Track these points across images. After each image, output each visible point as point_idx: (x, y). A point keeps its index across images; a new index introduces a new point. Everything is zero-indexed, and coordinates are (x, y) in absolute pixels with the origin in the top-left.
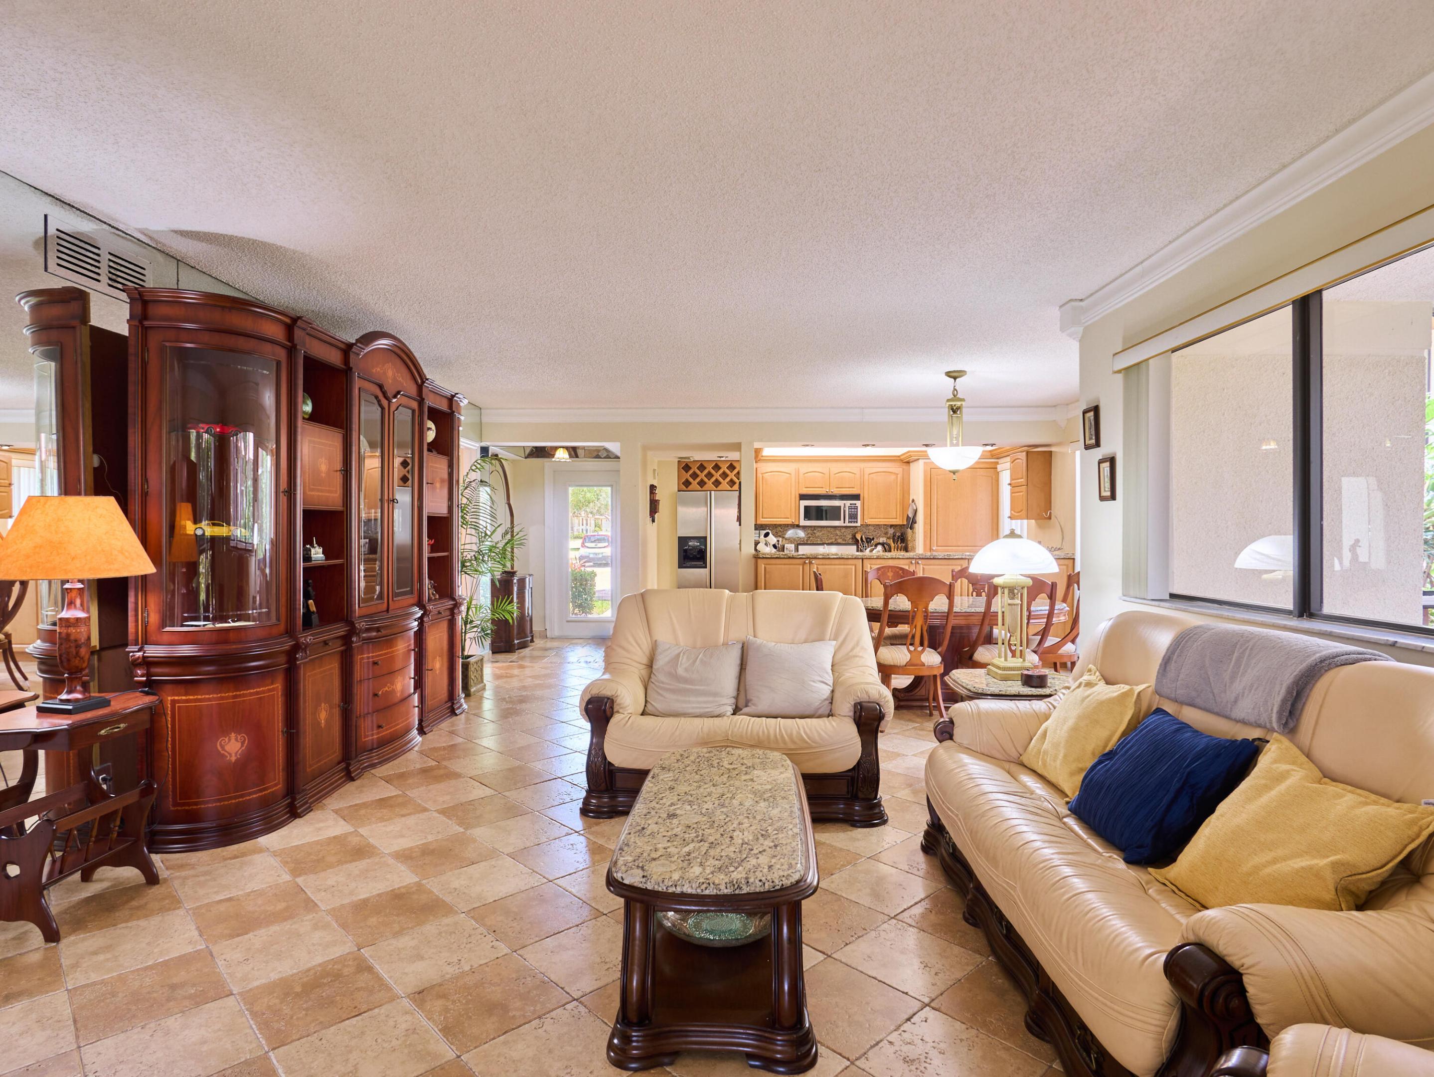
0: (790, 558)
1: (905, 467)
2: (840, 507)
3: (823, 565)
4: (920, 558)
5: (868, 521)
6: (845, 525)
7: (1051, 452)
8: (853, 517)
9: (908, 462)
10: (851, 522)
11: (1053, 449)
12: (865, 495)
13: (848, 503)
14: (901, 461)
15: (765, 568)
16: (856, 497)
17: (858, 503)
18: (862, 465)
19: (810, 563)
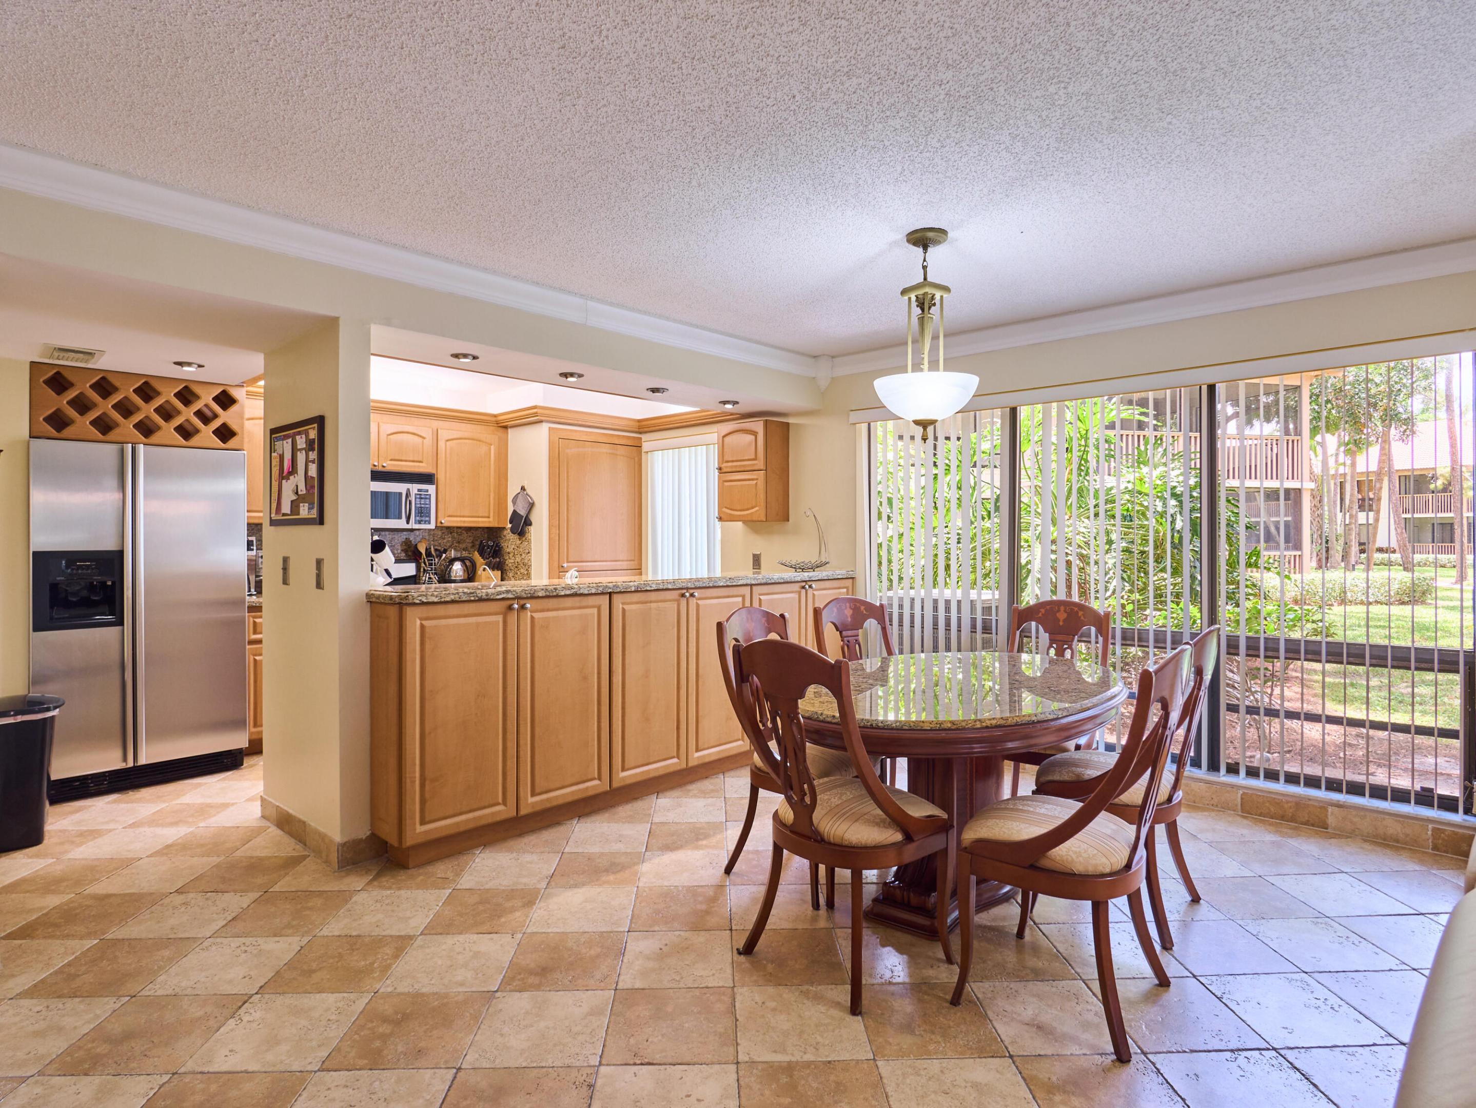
0: (481, 600)
1: (500, 432)
2: (400, 494)
3: (542, 611)
4: (696, 588)
5: (447, 522)
6: (409, 526)
7: (788, 424)
8: (423, 513)
9: (506, 427)
10: (420, 522)
11: (791, 420)
12: (441, 477)
13: (414, 488)
14: (497, 423)
15: (422, 626)
16: (428, 478)
17: (431, 489)
18: (436, 424)
19: (523, 607)
